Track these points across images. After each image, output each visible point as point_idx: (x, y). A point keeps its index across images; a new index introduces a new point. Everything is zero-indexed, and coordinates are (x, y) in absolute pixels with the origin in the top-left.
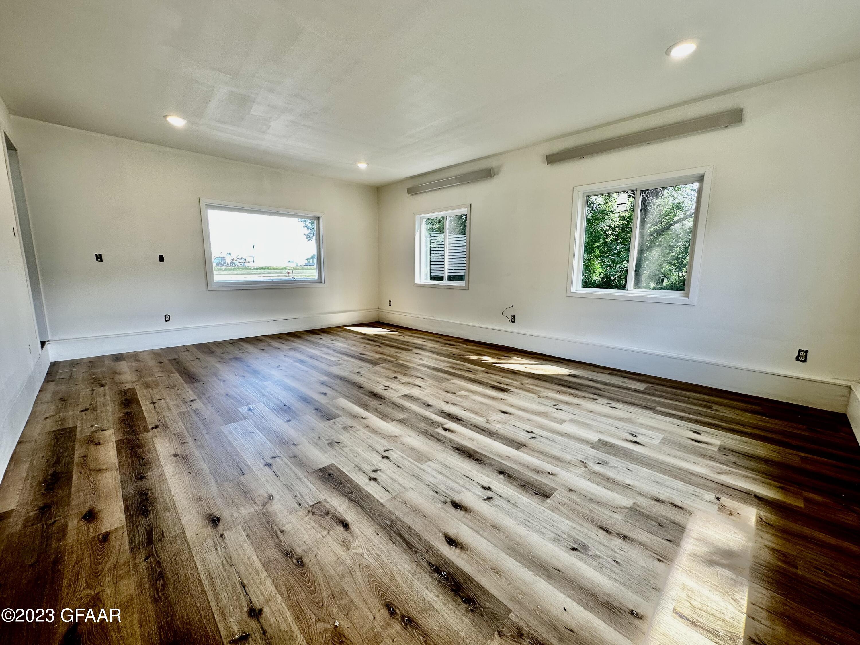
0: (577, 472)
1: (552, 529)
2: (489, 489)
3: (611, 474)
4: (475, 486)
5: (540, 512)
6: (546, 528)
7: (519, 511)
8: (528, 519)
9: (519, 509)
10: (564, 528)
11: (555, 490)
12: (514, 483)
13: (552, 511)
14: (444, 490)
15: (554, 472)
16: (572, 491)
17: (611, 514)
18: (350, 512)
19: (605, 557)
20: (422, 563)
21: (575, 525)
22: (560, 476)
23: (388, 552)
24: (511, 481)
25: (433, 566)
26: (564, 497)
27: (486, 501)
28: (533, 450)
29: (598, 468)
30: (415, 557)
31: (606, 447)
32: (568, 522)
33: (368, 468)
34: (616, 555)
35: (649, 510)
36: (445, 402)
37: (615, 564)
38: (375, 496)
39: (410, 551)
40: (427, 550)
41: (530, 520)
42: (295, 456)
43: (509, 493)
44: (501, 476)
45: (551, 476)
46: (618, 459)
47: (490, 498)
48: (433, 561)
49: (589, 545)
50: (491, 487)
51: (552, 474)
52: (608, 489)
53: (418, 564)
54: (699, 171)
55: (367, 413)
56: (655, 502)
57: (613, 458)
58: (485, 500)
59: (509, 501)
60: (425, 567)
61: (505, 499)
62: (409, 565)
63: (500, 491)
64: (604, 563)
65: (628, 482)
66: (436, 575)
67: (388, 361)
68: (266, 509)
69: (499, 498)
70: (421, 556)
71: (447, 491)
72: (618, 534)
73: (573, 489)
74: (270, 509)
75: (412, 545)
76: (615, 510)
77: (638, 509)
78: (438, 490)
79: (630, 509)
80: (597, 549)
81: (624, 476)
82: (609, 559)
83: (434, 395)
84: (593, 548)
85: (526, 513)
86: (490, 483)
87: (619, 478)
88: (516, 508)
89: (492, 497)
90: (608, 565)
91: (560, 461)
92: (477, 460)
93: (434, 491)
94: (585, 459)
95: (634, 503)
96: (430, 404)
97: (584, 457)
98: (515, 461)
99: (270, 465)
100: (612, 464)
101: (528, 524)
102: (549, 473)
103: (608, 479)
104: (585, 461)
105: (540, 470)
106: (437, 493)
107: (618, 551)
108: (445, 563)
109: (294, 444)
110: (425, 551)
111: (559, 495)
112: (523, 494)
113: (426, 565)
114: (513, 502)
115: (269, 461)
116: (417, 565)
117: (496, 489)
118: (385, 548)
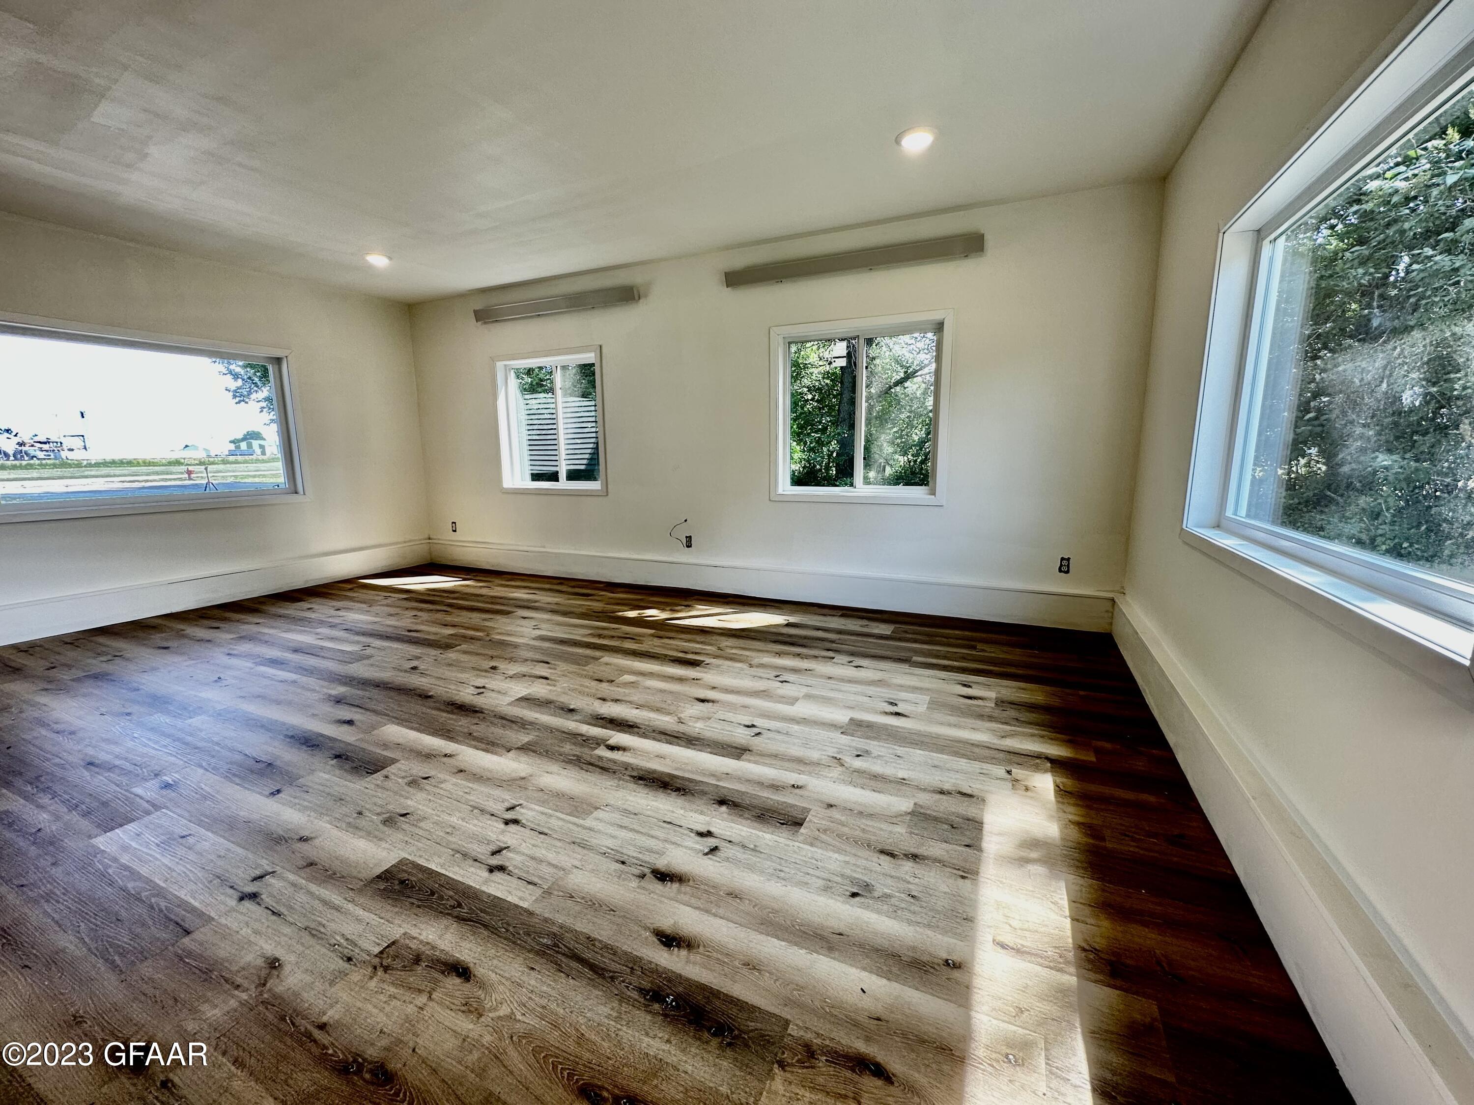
0: (831, 775)
1: (817, 873)
2: (709, 834)
3: (877, 768)
4: (686, 835)
5: (795, 852)
6: (808, 874)
7: (764, 859)
8: (779, 867)
9: (762, 856)
10: (833, 866)
11: (808, 811)
12: (746, 815)
13: (812, 845)
14: (635, 855)
15: (800, 784)
16: (832, 806)
17: (891, 828)
18: (466, 944)
19: (897, 894)
20: (629, 993)
21: (847, 859)
22: (810, 787)
23: (561, 994)
24: (741, 813)
25: (648, 992)
26: (823, 819)
27: (710, 856)
28: (762, 755)
29: (858, 763)
30: (613, 989)
31: (863, 729)
32: (836, 855)
33: (482, 851)
34: (911, 886)
35: (936, 809)
36: (600, 699)
37: (912, 900)
38: (509, 899)
39: (600, 981)
40: (632, 968)
41: (784, 869)
42: (311, 864)
43: (743, 834)
44: (724, 809)
45: (797, 791)
46: (881, 744)
47: (714, 850)
48: (646, 984)
49: (873, 883)
50: (712, 830)
51: (798, 787)
52: (879, 792)
53: (622, 998)
54: (937, 316)
55: (452, 744)
56: (942, 796)
57: (875, 743)
58: (706, 854)
59: (744, 847)
60: (636, 1000)
61: (738, 844)
62: (605, 1004)
63: (728, 833)
64: (897, 903)
65: (901, 774)
66: (656, 1006)
67: (472, 638)
68: (270, 990)
69: (728, 845)
70: (623, 981)
71: (640, 856)
72: (905, 855)
73: (833, 803)
74: (280, 989)
75: (603, 969)
76: (894, 820)
77: (922, 811)
78: (625, 858)
79: (912, 813)
80: (884, 885)
81: (895, 767)
82: (902, 895)
83: (576, 689)
84: (878, 885)
85: (774, 858)
86: (709, 824)
87: (888, 771)
88: (759, 855)
89: (716, 847)
90: (903, 905)
91: (806, 763)
92: (678, 790)
93: (617, 861)
94: (838, 753)
95: (915, 804)
96: (572, 707)
97: (836, 750)
98: (739, 779)
99: (253, 896)
100: (875, 753)
101: (782, 874)
102: (793, 786)
103: (875, 777)
104: (838, 756)
105: (779, 784)
106: (623, 863)
107: (911, 880)
108: (668, 981)
109: (303, 839)
110: (628, 970)
111: (816, 818)
112: (764, 829)
113: (635, 995)
114: (752, 846)
115: (250, 888)
116: (620, 1001)
117: (720, 831)
118: (553, 988)
